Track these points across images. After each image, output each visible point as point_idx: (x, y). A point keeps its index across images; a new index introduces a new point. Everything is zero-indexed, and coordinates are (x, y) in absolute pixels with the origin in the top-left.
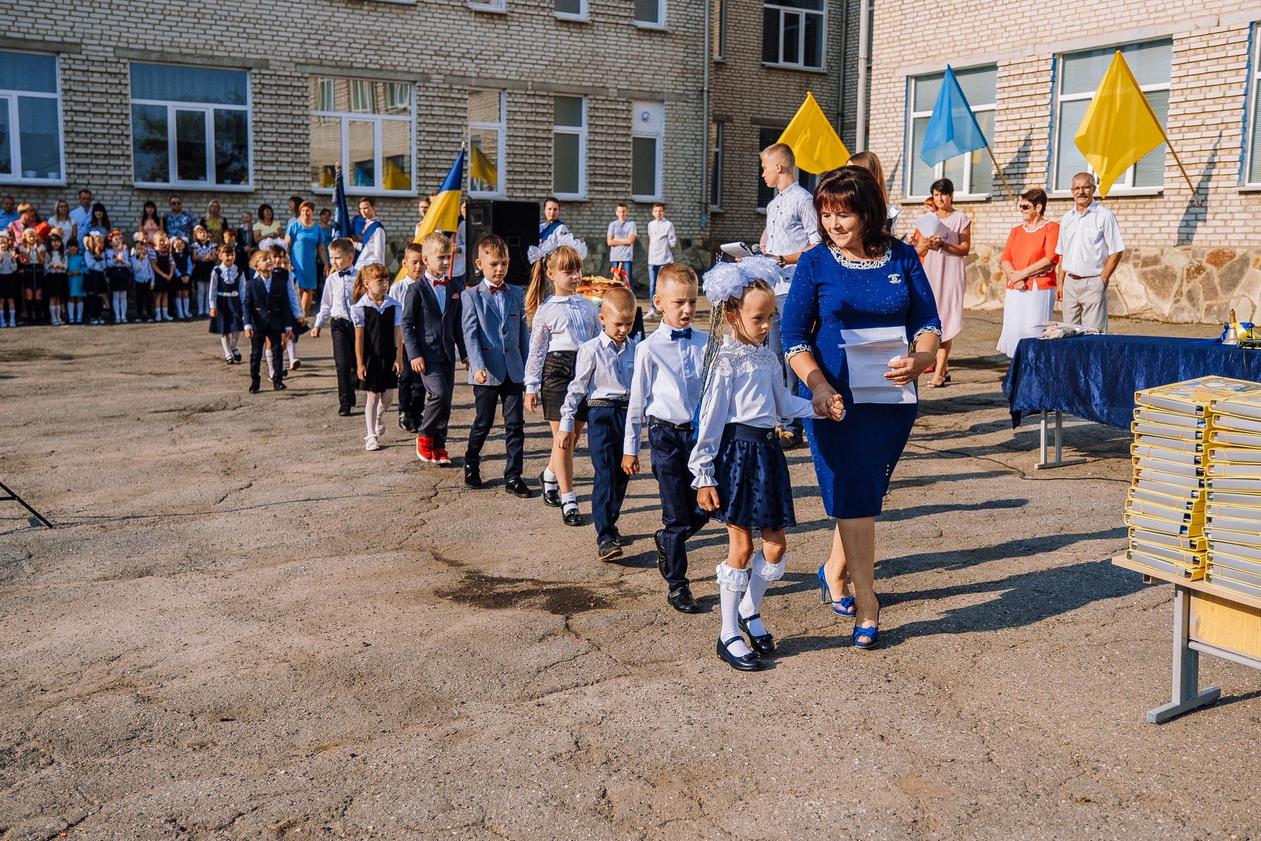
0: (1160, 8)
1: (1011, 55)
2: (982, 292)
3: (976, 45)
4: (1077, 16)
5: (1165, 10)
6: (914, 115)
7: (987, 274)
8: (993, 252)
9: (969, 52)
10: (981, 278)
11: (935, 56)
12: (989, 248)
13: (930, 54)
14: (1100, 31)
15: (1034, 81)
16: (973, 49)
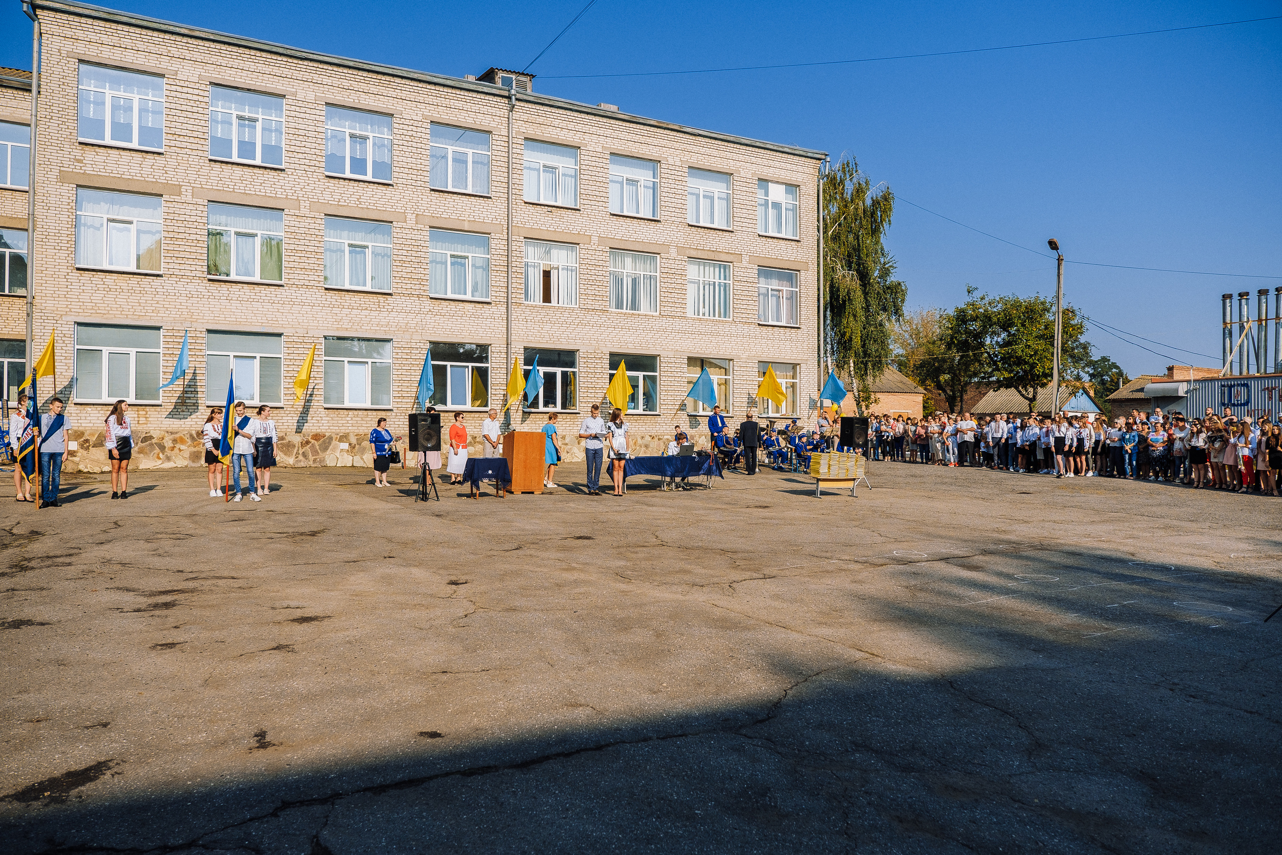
0: (275, 319)
1: (173, 324)
2: (159, 458)
3: (144, 314)
4: (221, 313)
5: (277, 321)
6: (77, 347)
7: (162, 448)
8: (166, 435)
9: (137, 317)
10: (157, 450)
11: (104, 314)
12: (163, 433)
13: (98, 311)
14: (238, 323)
15: (194, 341)
16: (139, 316)
